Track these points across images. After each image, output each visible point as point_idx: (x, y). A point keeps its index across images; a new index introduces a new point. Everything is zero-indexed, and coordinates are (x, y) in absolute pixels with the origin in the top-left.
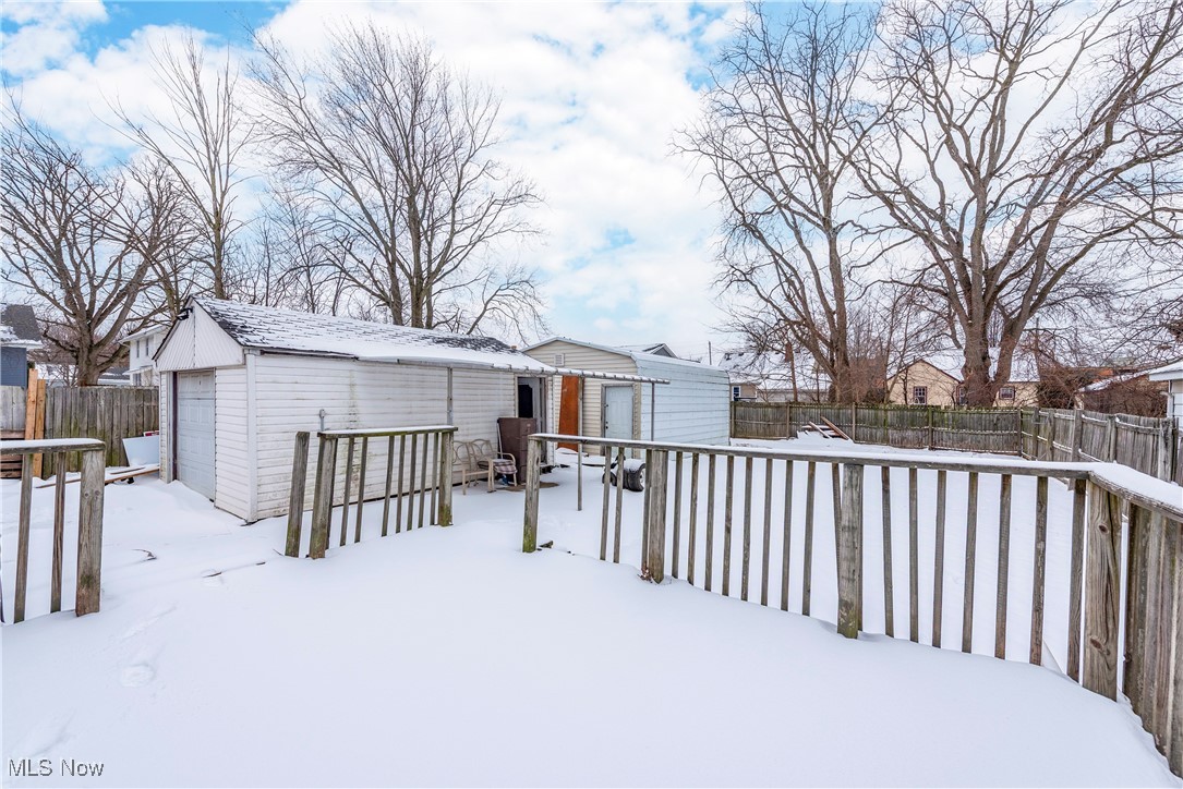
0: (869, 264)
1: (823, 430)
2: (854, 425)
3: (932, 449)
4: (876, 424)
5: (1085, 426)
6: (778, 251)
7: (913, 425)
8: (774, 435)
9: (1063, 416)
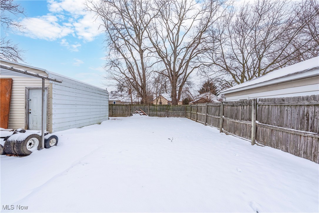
0: (150, 67)
1: (140, 113)
2: (148, 111)
3: (168, 117)
4: (154, 110)
5: (208, 107)
6: (126, 57)
7: (163, 110)
8: (125, 115)
9: (200, 105)
